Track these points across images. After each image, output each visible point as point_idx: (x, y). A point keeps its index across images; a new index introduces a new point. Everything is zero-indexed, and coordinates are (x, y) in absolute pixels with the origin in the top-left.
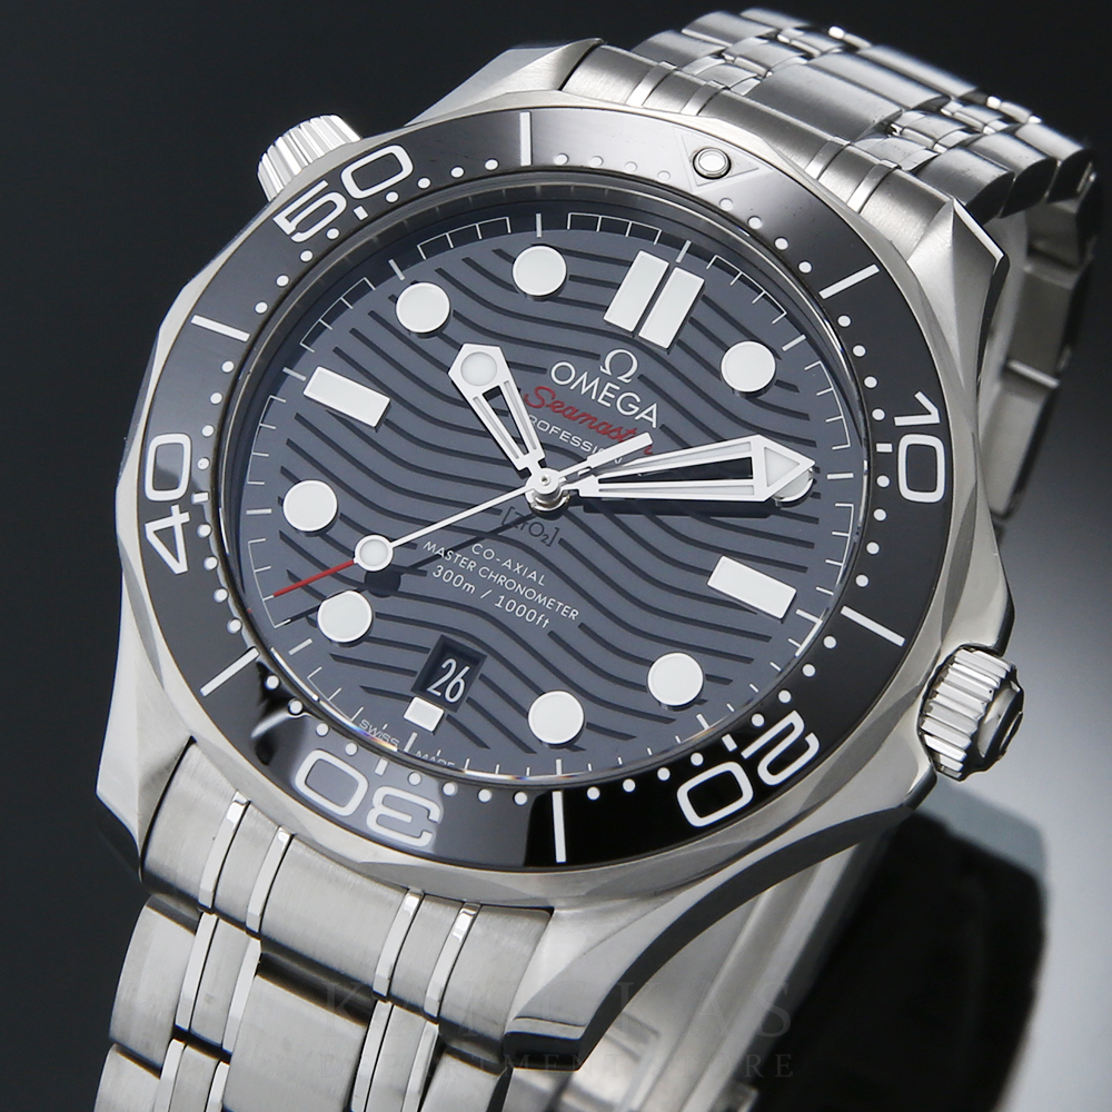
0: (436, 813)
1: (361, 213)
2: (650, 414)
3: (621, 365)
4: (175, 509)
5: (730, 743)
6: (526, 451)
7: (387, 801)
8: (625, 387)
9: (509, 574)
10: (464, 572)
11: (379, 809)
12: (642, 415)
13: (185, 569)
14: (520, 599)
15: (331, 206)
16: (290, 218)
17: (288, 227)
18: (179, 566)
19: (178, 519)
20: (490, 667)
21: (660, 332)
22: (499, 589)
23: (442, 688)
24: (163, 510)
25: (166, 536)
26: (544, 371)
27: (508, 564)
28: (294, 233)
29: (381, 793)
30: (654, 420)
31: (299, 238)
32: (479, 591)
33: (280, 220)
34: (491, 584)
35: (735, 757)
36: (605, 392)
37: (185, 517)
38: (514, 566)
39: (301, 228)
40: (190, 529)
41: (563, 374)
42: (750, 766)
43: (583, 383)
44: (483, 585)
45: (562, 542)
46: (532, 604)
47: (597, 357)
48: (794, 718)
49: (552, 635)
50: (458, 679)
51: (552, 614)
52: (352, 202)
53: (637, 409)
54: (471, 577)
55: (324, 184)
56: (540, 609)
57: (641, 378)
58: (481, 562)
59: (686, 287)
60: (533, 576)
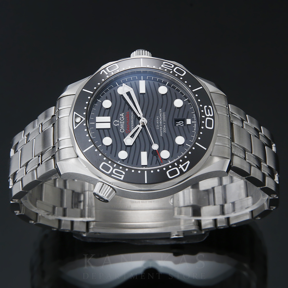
0: (206, 106)
1: (115, 165)
2: (122, 115)
3: (116, 123)
4: (179, 168)
5: (171, 72)
6: (139, 128)
7: (208, 114)
8: (120, 121)
9: (159, 122)
10: (162, 128)
11: (209, 115)
12: (123, 116)
13: (188, 161)
14: (162, 118)
15: (116, 172)
16: (121, 177)
17: (123, 176)
18: (188, 162)
19: (181, 166)
20: (176, 117)
21: (108, 119)
22: (162, 122)
23: (182, 124)
24: (181, 170)
25: (184, 167)
26: (123, 133)
27: (158, 123)
28: (124, 175)
29: (207, 115)
30: (123, 114)
31: (124, 173)
32: (165, 125)
33: (122, 179)
34: (162, 123)
35: (173, 71)
36: (122, 123)
37: (180, 165)
38: (158, 122)
39: (122, 174)
40: (182, 164)
41: (122, 130)
42: (173, 69)
43: (122, 126)
44: (163, 125)
45: (150, 117)
46: (162, 116)
47: (117, 127)
48: (162, 66)
49: (165, 111)
50: (179, 123)
51: (162, 113)
52: (114, 168)
53: (122, 117)
54: (163, 127)
55: (112, 175)
56: (162, 115)
57: (117, 119)
58: (160, 127)
59: (98, 119)
60: (157, 118)
